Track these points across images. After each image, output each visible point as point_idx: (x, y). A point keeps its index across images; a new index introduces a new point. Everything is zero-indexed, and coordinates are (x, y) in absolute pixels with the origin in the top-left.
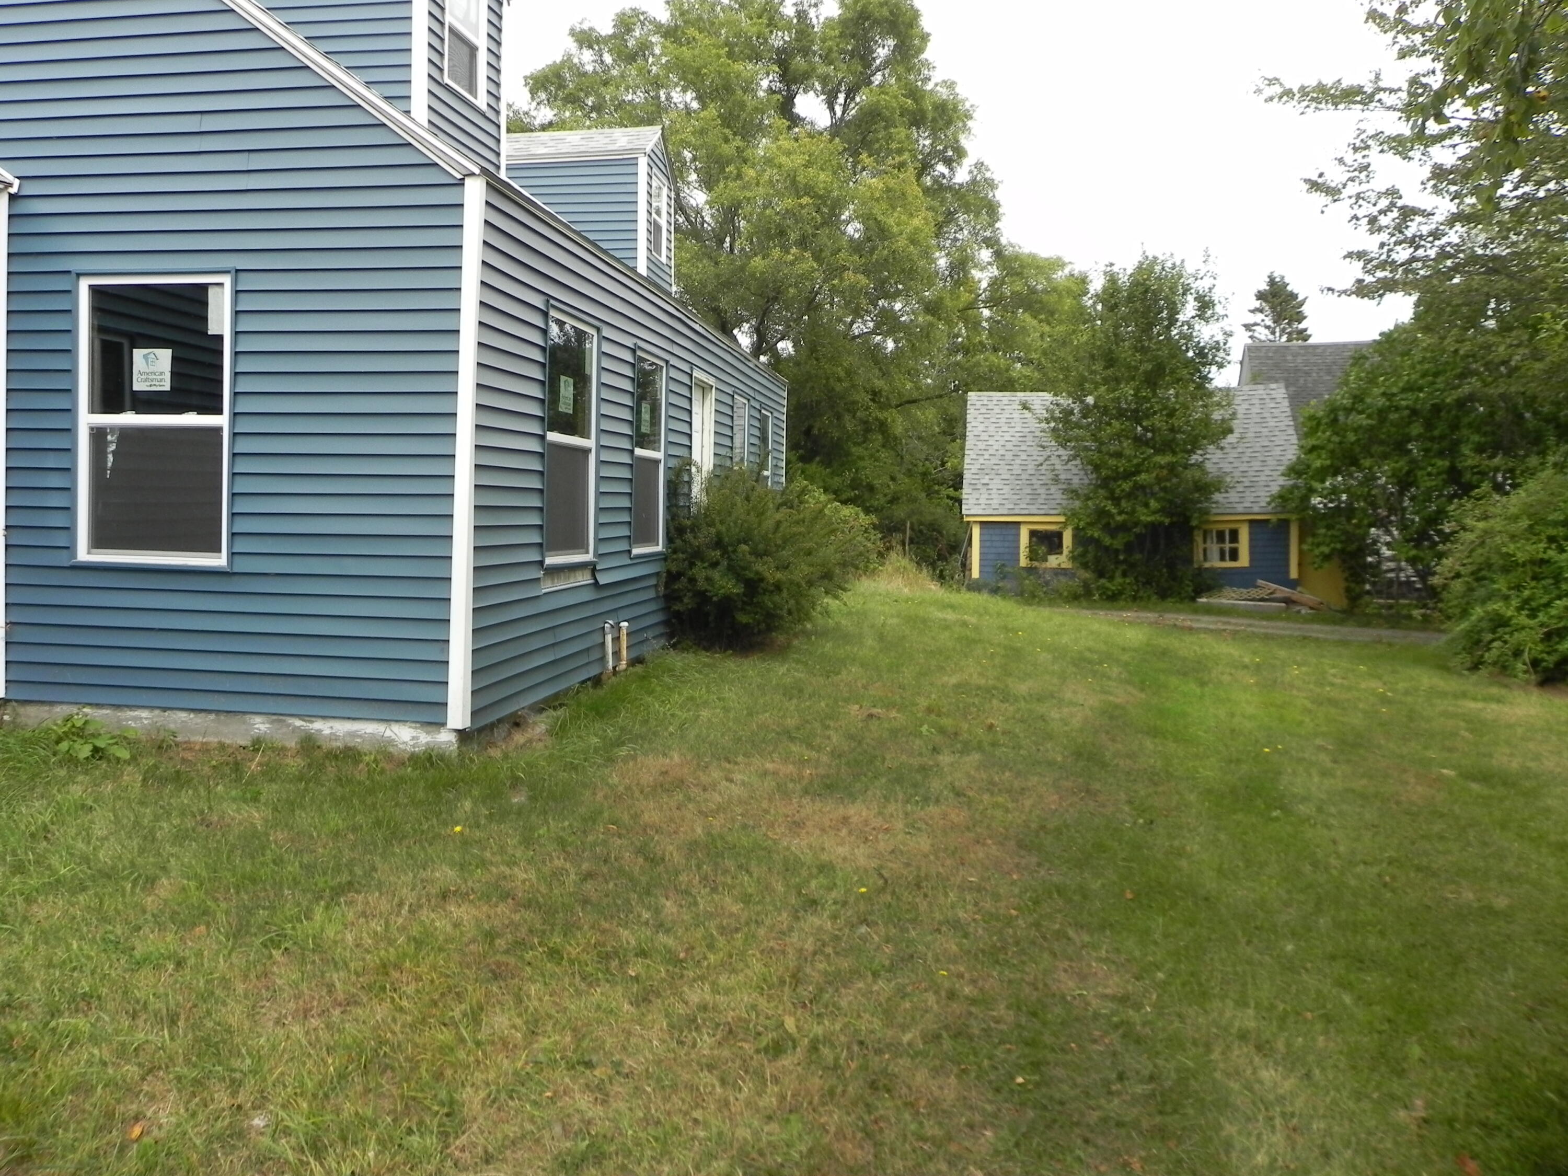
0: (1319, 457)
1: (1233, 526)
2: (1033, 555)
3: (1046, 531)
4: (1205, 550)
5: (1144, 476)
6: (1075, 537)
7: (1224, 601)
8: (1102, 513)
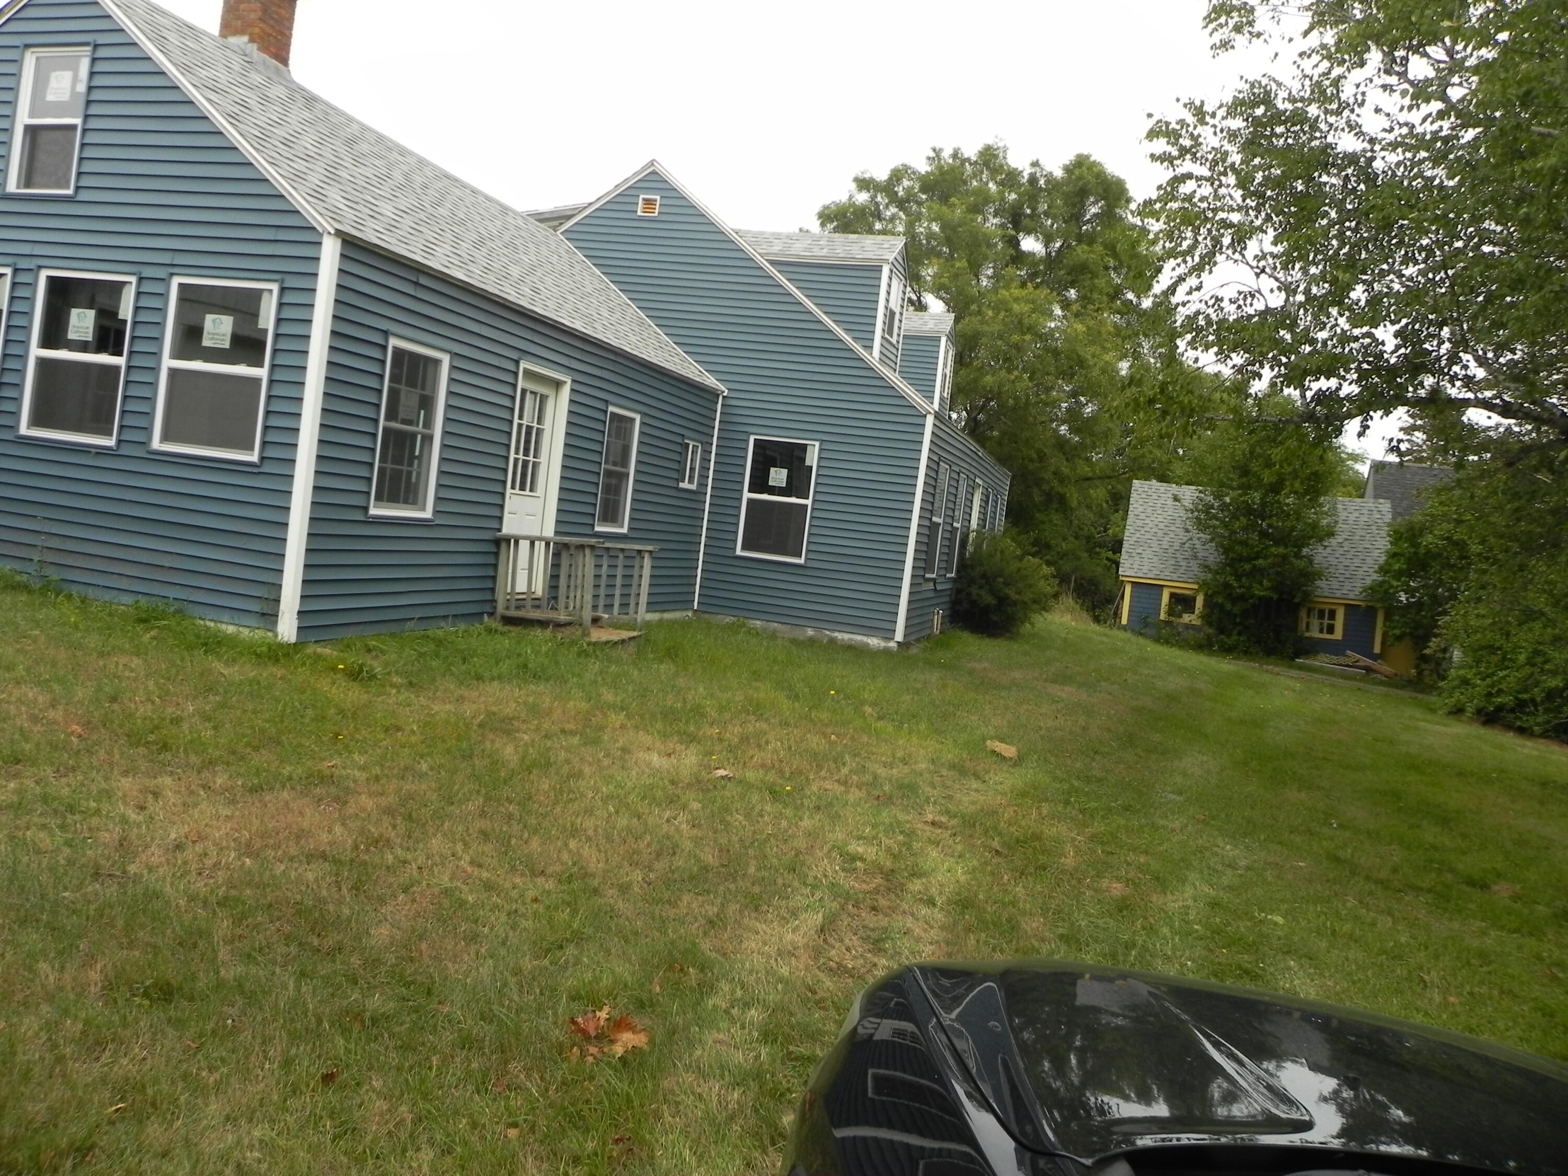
0: (1398, 561)
1: (1333, 607)
2: (1170, 612)
3: (1183, 595)
4: (1308, 624)
5: (1261, 561)
6: (1205, 600)
7: (1317, 663)
8: (1227, 585)
